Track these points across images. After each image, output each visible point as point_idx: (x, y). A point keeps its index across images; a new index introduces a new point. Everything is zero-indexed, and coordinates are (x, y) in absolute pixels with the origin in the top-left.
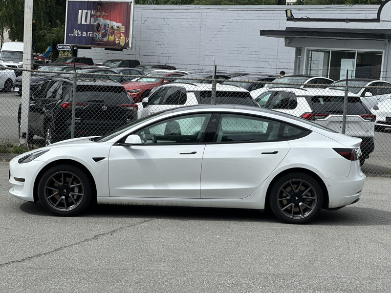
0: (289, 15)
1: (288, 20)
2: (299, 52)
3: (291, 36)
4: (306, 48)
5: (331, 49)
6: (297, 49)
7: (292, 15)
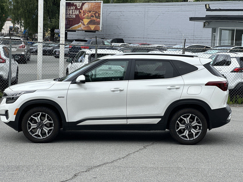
1: (207, 11)
2: (214, 31)
4: (219, 28)
5: (235, 28)
6: (213, 29)
7: (209, 7)
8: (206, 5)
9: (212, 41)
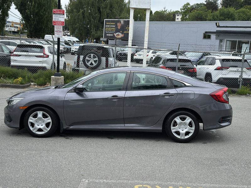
0: (218, 25)
1: (217, 27)
2: (221, 41)
3: (218, 34)
4: (226, 39)
5: (238, 40)
6: (220, 40)
7: (219, 25)
8: (216, 24)
9: (219, 47)
